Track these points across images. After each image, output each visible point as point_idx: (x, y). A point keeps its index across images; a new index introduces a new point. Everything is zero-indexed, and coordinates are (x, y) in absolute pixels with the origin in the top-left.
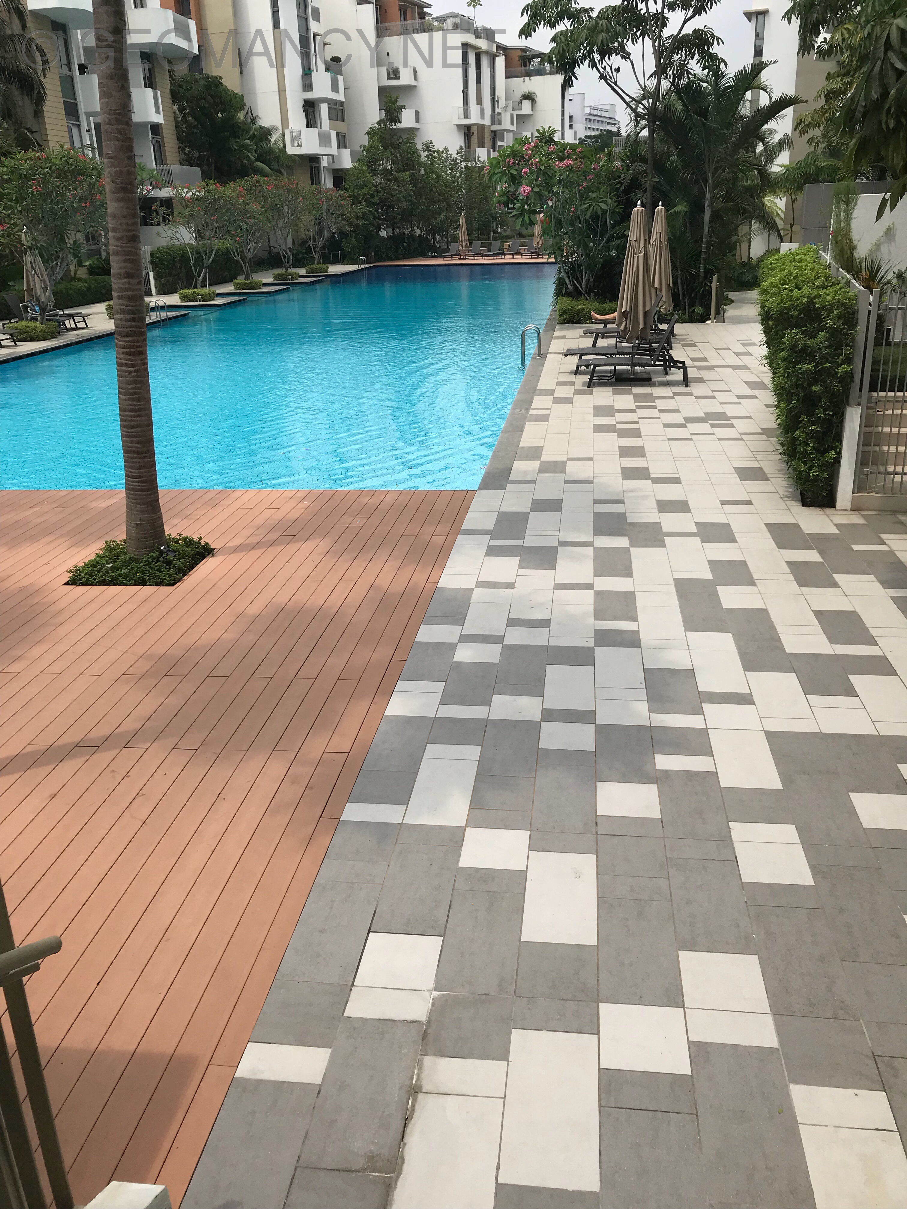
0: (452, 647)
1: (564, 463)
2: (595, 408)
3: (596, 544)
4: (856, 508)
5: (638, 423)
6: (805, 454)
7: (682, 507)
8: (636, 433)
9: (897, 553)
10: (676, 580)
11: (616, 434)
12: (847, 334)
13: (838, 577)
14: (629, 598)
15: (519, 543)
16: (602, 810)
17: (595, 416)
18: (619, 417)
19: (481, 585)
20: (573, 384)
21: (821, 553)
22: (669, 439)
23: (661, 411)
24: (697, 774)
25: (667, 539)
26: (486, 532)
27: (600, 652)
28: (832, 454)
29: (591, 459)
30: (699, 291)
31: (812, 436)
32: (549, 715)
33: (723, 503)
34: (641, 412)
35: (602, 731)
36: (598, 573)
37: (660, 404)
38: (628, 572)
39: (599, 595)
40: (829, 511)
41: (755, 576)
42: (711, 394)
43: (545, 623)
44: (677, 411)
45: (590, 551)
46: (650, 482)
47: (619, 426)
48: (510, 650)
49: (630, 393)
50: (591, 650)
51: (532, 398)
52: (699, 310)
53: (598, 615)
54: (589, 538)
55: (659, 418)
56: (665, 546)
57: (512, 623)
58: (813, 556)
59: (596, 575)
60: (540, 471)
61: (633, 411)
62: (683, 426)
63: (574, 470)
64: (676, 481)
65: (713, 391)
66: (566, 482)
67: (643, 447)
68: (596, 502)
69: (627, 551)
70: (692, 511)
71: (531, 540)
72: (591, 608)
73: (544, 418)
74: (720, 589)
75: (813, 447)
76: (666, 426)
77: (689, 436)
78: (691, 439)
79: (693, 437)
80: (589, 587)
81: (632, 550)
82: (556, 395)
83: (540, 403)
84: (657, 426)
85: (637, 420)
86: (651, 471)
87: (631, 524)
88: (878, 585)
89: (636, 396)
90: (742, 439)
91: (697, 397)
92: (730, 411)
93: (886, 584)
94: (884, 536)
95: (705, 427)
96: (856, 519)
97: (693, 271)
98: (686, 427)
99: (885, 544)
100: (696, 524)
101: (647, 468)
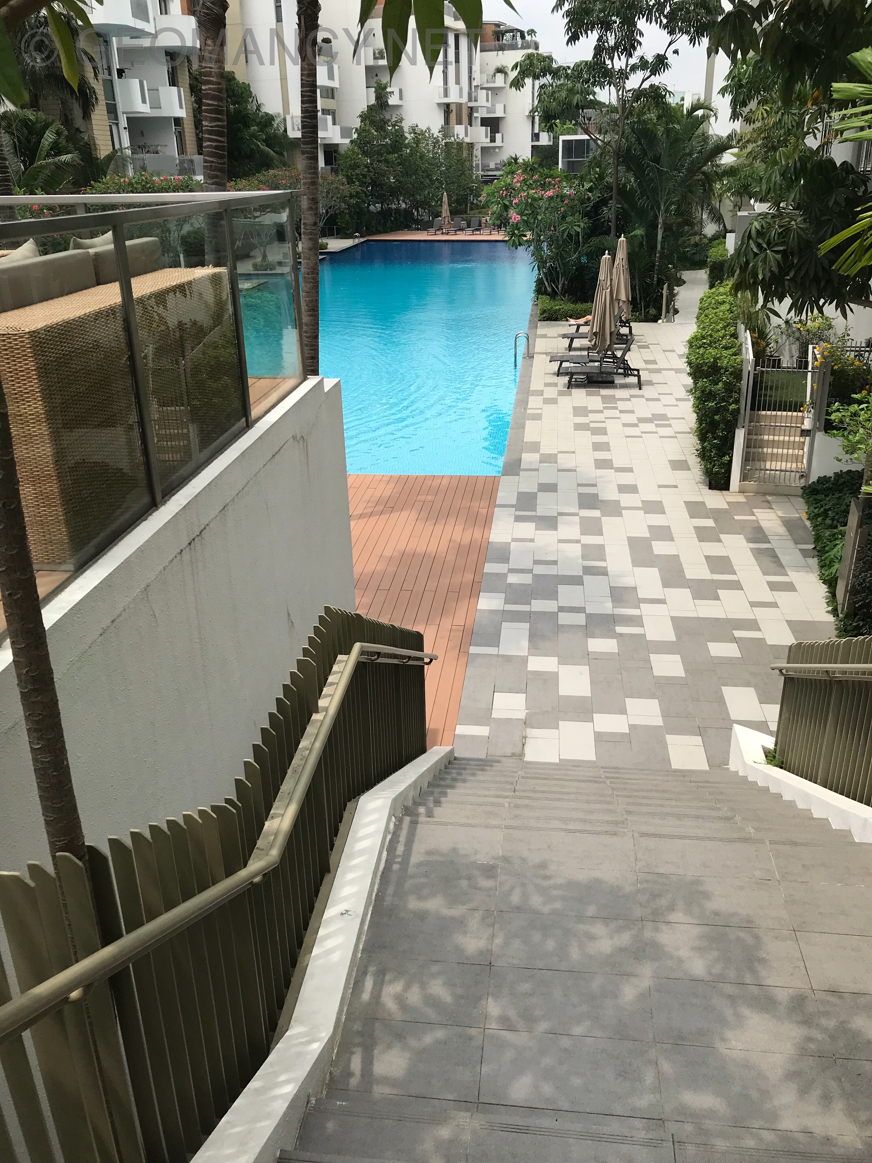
0: (505, 576)
1: (556, 455)
2: (575, 408)
3: (581, 515)
4: (742, 491)
5: (604, 422)
6: (710, 457)
7: (632, 489)
8: (603, 431)
9: (760, 521)
10: (628, 537)
11: (590, 432)
12: (735, 385)
13: (722, 536)
14: (601, 547)
15: (533, 513)
16: (590, 649)
17: (575, 415)
18: (592, 417)
19: (515, 540)
20: (556, 385)
21: (715, 521)
22: (627, 437)
23: (621, 412)
24: (636, 635)
25: (623, 511)
26: (512, 506)
27: (585, 578)
28: (727, 458)
29: (574, 452)
30: (653, 296)
31: (714, 446)
32: (561, 609)
33: (660, 486)
34: (608, 413)
35: (589, 616)
36: (582, 534)
37: (621, 405)
38: (600, 533)
39: (584, 546)
40: (725, 492)
41: (674, 535)
42: (657, 396)
43: (555, 563)
44: (632, 412)
45: (577, 519)
46: (613, 471)
47: (592, 425)
48: (537, 577)
49: (599, 395)
50: (581, 577)
51: (528, 398)
52: (653, 311)
53: (584, 557)
54: (574, 510)
55: (619, 418)
56: (622, 516)
57: (536, 562)
58: (709, 523)
59: (581, 534)
60: (541, 462)
61: (601, 412)
62: (636, 425)
63: (564, 461)
64: (630, 470)
65: (659, 394)
66: (559, 470)
67: (608, 443)
68: (579, 485)
69: (600, 519)
70: (640, 492)
71: (540, 511)
72: (581, 554)
73: (537, 417)
74: (654, 543)
75: (715, 453)
76: (625, 425)
77: (640, 434)
78: (641, 437)
79: (643, 435)
80: (578, 541)
81: (603, 518)
82: (545, 396)
83: (534, 402)
84: (618, 424)
85: (604, 420)
86: (614, 462)
87: (602, 501)
88: (744, 541)
89: (603, 397)
90: (676, 437)
91: (647, 400)
92: (670, 412)
93: (750, 540)
94: (754, 510)
95: (650, 427)
96: (741, 499)
97: (648, 281)
98: (638, 426)
99: (754, 515)
100: (642, 501)
101: (611, 460)
